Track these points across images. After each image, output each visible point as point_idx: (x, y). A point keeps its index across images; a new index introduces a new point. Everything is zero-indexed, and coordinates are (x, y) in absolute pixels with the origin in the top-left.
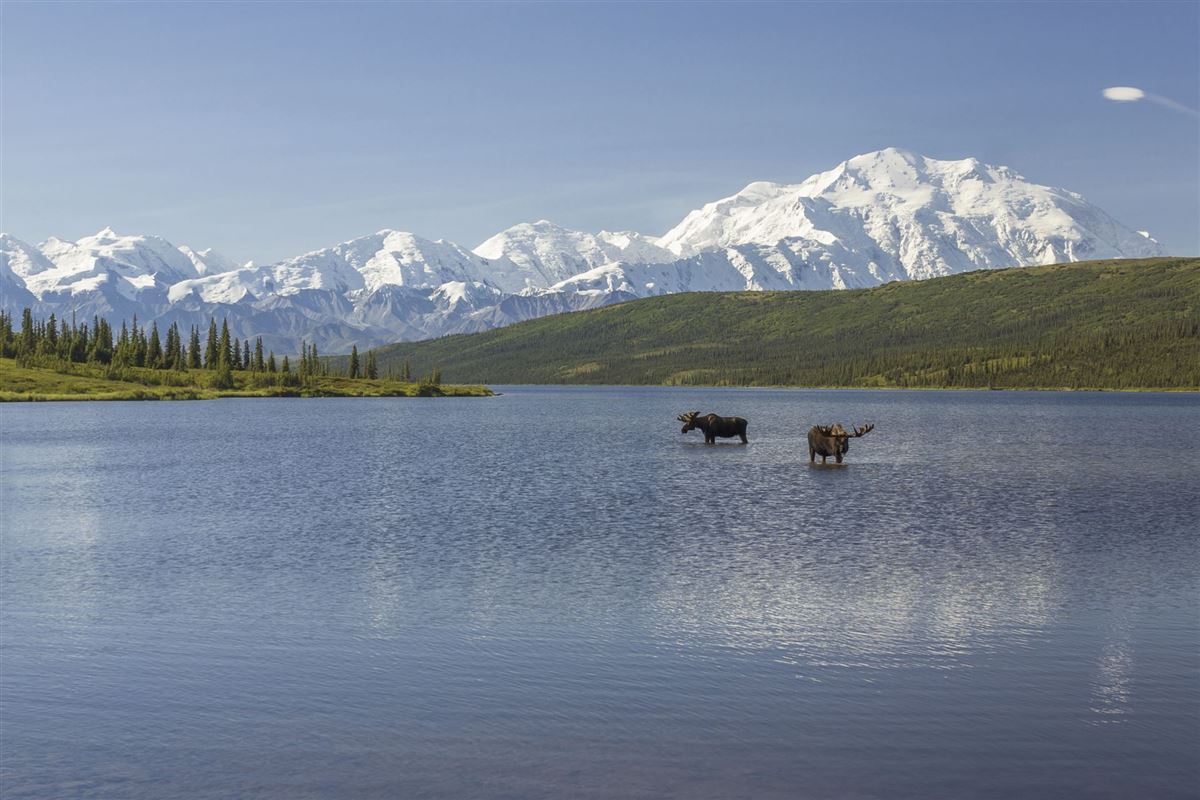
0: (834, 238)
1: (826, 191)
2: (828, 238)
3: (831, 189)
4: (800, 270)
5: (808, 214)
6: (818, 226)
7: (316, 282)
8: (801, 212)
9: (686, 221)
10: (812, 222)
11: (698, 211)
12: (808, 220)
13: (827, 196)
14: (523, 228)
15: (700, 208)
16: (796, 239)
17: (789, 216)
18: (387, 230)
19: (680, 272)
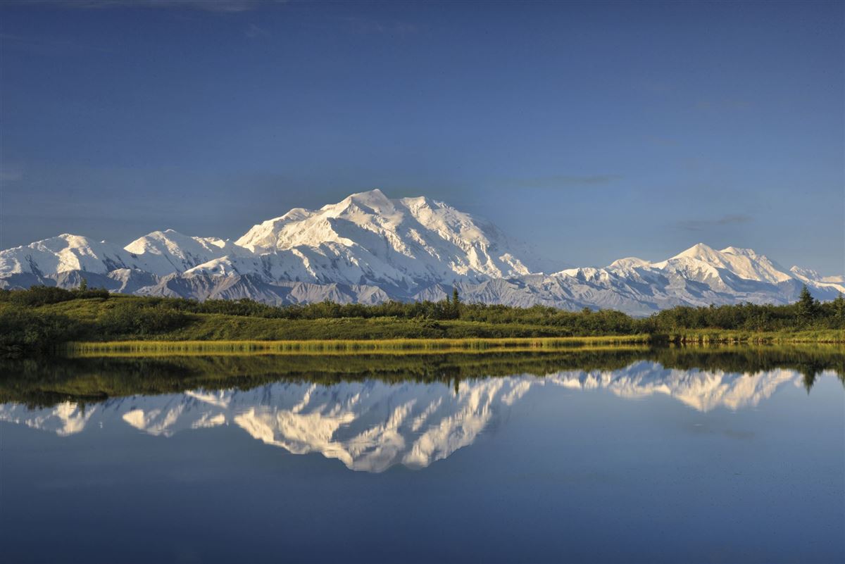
0: (352, 243)
1: (342, 214)
2: (348, 242)
3: (345, 212)
4: (335, 261)
5: (333, 228)
6: (341, 235)
7: (17, 269)
8: (329, 226)
9: (251, 232)
10: (337, 233)
11: (258, 226)
12: (334, 232)
13: (344, 217)
14: (157, 234)
15: (260, 223)
16: (330, 243)
17: (322, 229)
18: (66, 234)
19: (264, 262)
